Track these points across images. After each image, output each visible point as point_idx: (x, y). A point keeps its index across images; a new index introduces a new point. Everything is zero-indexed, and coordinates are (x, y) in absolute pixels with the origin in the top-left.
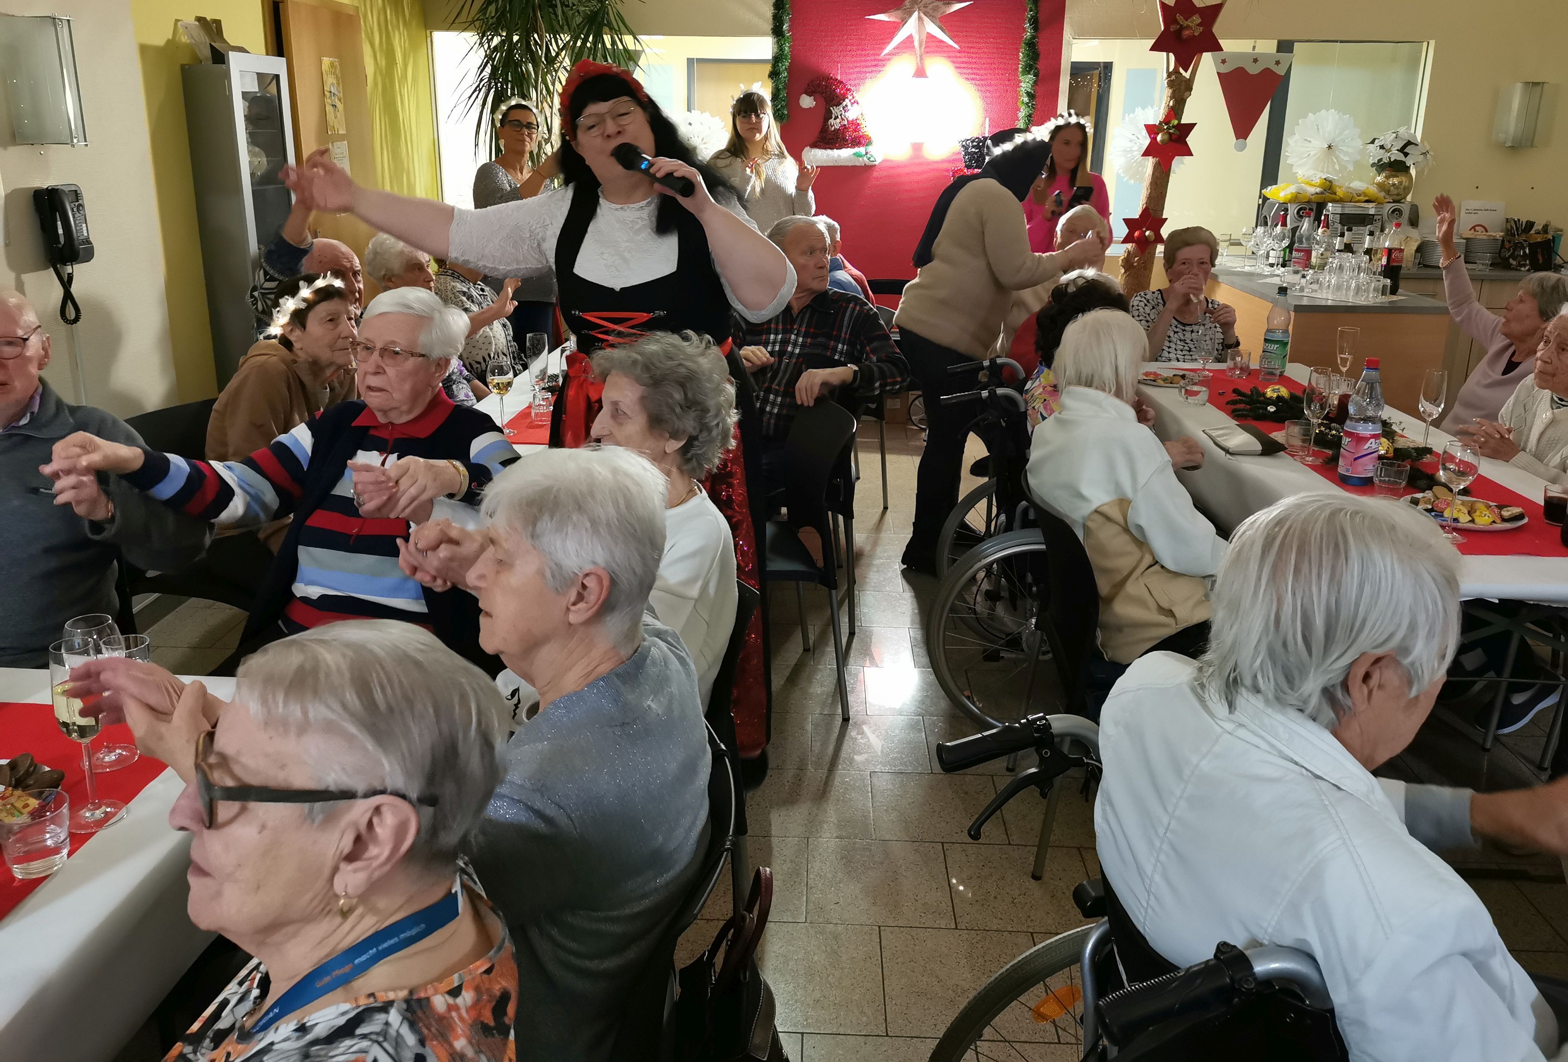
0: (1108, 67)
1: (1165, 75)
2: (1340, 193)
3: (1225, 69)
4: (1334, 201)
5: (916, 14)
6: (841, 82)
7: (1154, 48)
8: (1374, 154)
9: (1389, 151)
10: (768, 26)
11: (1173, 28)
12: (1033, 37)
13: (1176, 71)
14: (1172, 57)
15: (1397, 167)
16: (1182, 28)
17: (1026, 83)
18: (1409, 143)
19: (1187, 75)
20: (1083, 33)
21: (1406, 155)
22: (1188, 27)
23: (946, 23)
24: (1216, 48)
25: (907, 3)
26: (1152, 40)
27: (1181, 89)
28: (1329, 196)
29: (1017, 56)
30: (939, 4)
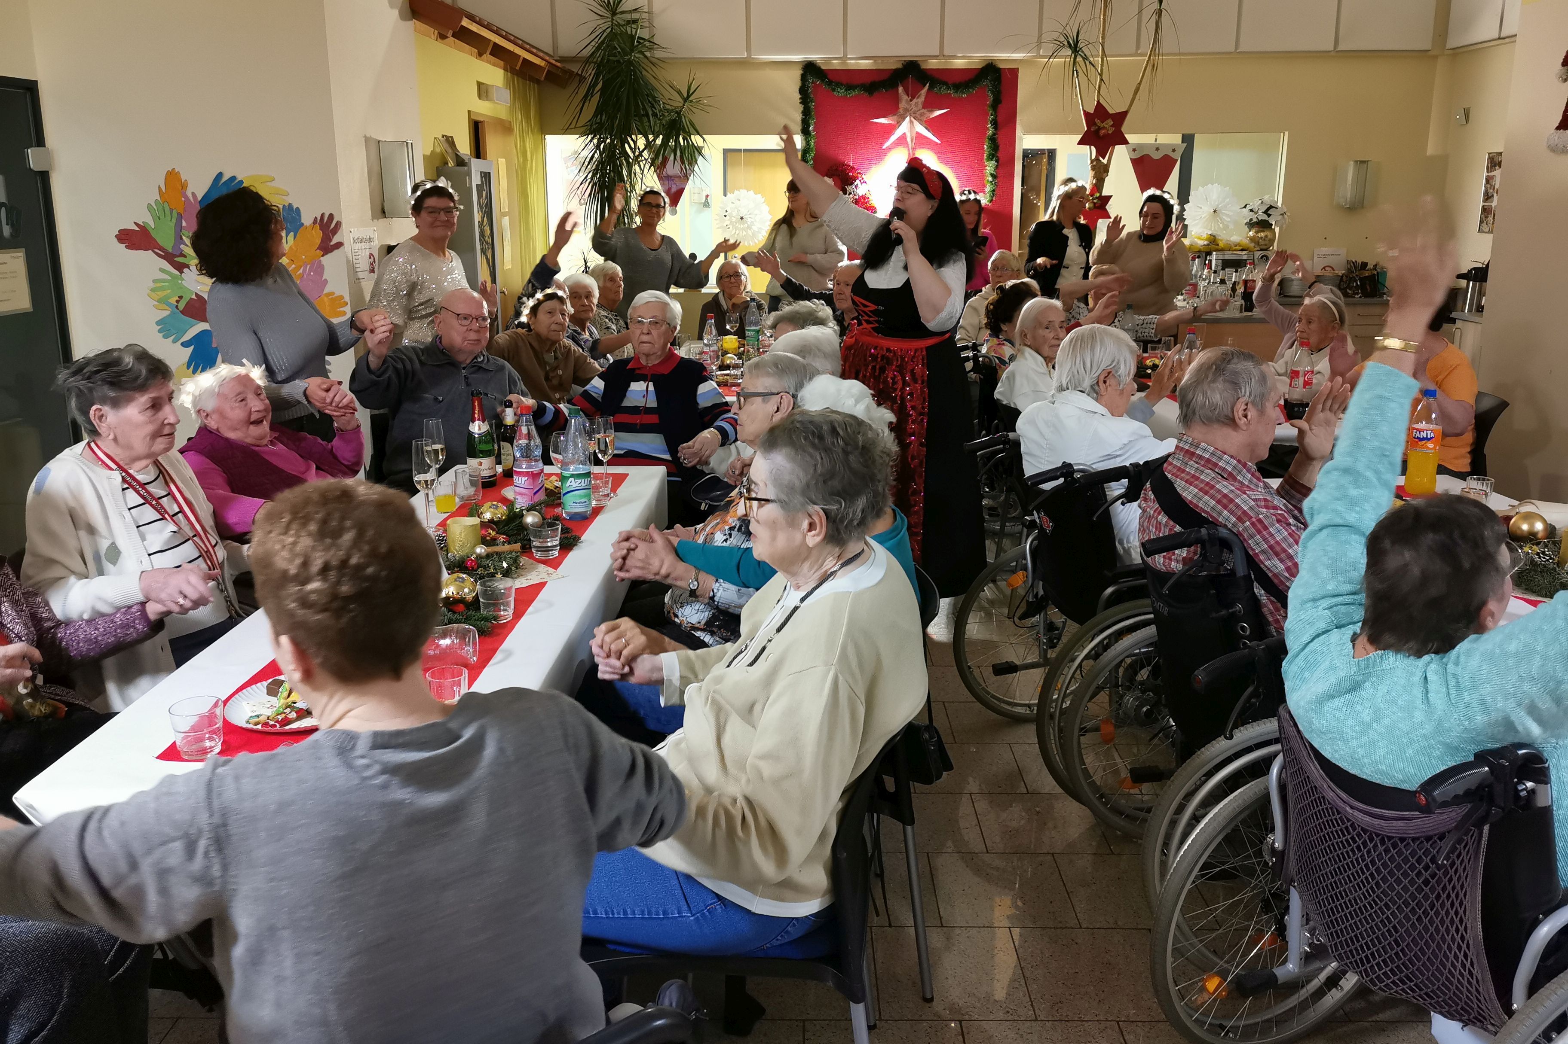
0: (1051, 154)
1: (1089, 162)
2: (1221, 244)
3: (1136, 156)
4: (1217, 250)
5: (908, 119)
6: (853, 168)
7: (1081, 142)
8: (1247, 216)
9: (1257, 213)
11: (1093, 128)
12: (994, 134)
13: (1097, 159)
14: (1094, 149)
15: (1263, 225)
16: (1099, 129)
17: (990, 167)
18: (1270, 207)
19: (1105, 161)
20: (1029, 131)
21: (1269, 215)
22: (1104, 128)
23: (930, 124)
24: (1125, 142)
25: (901, 110)
26: (1079, 137)
27: (1101, 171)
28: (1213, 246)
29: (983, 148)
30: (925, 111)
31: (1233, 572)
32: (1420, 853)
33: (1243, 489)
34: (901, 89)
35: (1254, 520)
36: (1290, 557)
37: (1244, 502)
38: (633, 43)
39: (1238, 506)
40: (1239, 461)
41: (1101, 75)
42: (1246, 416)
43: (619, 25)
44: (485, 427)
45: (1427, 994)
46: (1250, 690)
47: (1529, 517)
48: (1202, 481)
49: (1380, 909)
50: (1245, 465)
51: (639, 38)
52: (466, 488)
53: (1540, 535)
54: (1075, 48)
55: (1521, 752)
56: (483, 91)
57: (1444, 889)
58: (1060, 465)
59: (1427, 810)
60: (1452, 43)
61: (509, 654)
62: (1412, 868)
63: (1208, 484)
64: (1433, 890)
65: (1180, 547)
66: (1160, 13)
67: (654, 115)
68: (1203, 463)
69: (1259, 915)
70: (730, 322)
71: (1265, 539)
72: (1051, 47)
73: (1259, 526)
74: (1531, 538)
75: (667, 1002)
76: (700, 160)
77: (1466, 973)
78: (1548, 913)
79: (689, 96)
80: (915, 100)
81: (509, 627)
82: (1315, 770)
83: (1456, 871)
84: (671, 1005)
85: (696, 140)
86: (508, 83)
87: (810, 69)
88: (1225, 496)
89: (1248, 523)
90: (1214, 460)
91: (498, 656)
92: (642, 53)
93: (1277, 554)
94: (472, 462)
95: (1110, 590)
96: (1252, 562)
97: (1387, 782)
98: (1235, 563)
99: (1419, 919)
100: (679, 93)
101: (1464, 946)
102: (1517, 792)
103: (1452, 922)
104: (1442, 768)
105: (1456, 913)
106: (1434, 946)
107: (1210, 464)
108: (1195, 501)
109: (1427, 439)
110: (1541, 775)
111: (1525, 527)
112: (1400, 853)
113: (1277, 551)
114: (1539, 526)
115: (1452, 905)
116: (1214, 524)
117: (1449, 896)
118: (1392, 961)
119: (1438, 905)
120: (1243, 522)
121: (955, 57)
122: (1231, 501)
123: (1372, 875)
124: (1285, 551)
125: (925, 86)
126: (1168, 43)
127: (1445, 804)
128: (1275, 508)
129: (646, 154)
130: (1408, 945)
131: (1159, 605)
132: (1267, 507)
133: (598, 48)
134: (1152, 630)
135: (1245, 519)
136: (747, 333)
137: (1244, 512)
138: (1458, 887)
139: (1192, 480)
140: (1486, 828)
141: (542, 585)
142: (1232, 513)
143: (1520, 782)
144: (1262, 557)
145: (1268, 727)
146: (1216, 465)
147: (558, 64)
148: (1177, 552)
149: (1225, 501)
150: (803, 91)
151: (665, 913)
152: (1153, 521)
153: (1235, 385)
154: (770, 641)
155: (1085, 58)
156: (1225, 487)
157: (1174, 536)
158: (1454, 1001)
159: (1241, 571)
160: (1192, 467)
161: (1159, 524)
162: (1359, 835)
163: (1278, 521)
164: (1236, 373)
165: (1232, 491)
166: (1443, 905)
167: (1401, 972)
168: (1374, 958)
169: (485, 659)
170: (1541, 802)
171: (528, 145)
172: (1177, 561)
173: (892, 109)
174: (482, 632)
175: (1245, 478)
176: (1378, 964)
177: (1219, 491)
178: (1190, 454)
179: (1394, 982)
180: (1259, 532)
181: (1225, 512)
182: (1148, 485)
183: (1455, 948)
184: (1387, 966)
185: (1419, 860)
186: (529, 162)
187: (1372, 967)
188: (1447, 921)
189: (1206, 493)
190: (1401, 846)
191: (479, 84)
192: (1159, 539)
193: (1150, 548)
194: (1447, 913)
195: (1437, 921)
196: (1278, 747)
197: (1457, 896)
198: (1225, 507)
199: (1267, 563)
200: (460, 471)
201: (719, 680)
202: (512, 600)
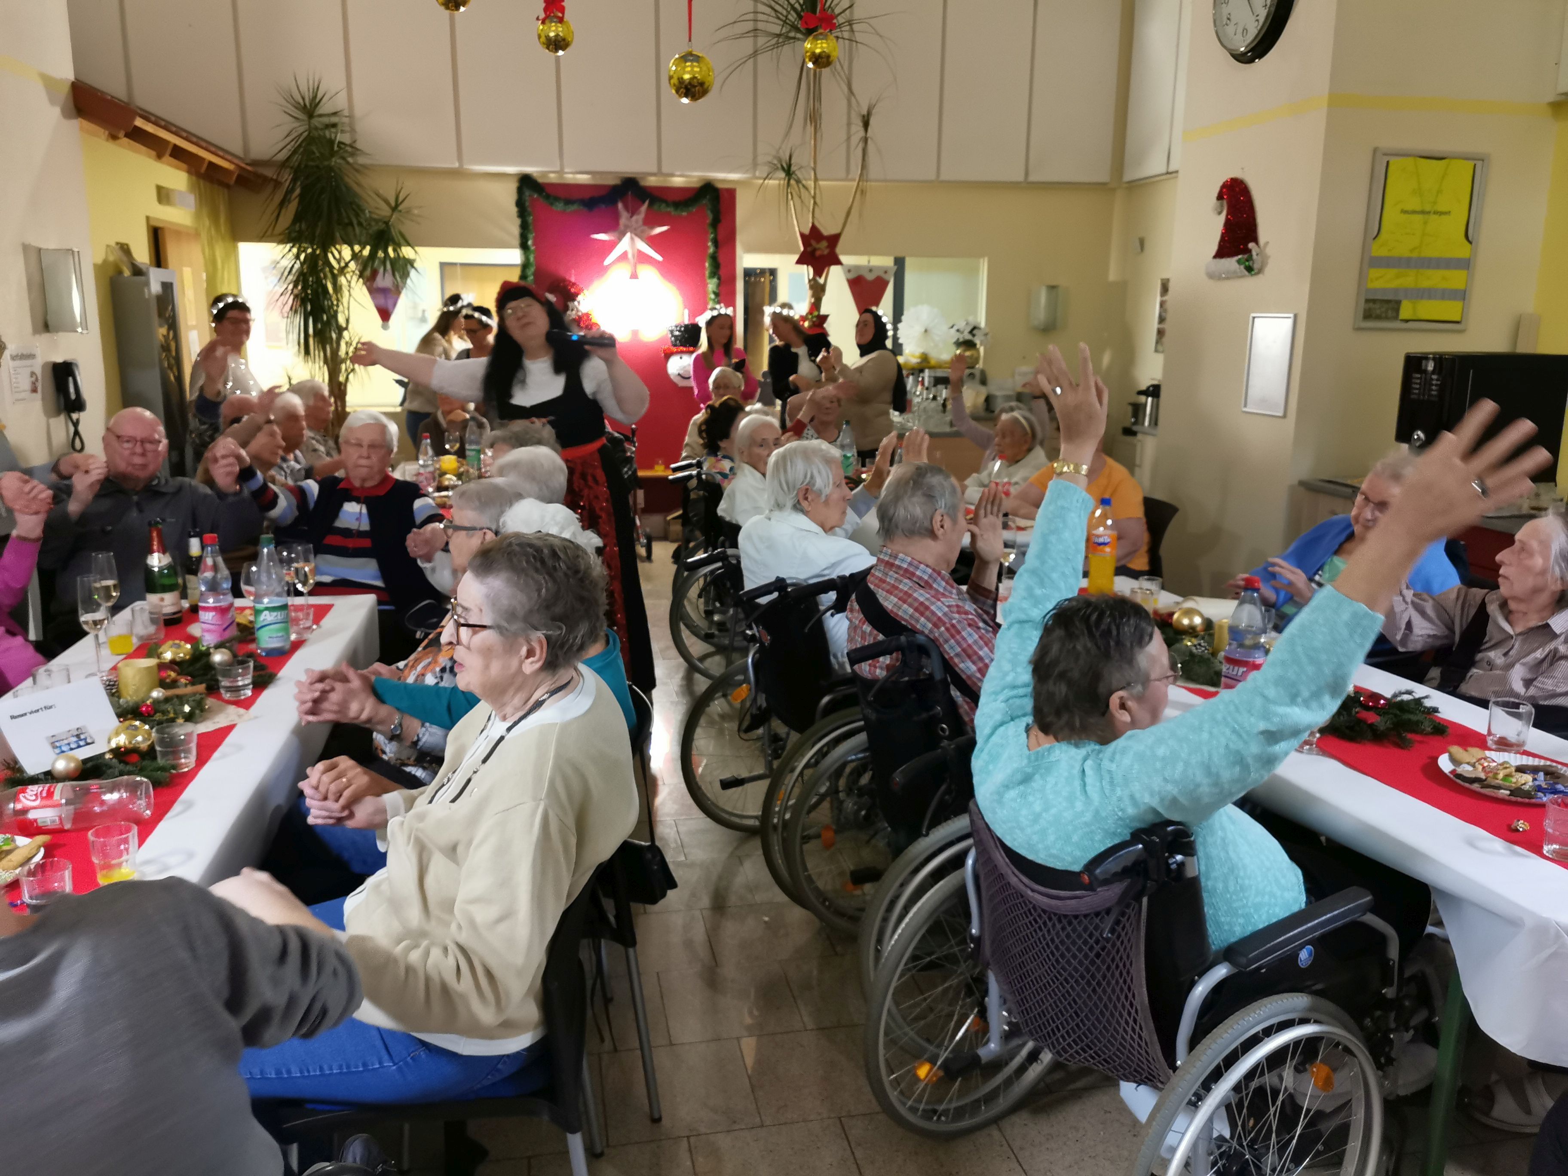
0: (773, 272)
1: (807, 281)
2: (933, 362)
3: (852, 276)
4: (930, 368)
5: (628, 235)
6: (574, 284)
7: (799, 262)
8: (954, 336)
9: (962, 333)
10: (517, 241)
11: (809, 249)
12: (715, 253)
13: (814, 279)
14: (811, 270)
15: (969, 344)
16: (815, 250)
17: (712, 285)
18: (974, 328)
19: (821, 281)
20: (751, 249)
21: (974, 335)
22: (819, 249)
23: (653, 242)
24: (839, 262)
25: (621, 227)
26: (796, 257)
27: (818, 291)
28: (924, 364)
29: (704, 267)
30: (646, 228)
31: (931, 676)
32: (1091, 928)
33: (938, 595)
34: (620, 206)
35: (948, 625)
36: (981, 659)
37: (939, 609)
38: (332, 148)
39: (933, 613)
40: (934, 570)
41: (814, 197)
42: (942, 527)
43: (316, 128)
44: (167, 560)
45: (1105, 1060)
46: (943, 787)
47: (1189, 612)
48: (901, 591)
49: (1061, 984)
50: (939, 574)
51: (340, 143)
52: (146, 627)
53: (1198, 629)
54: (788, 172)
55: (1170, 828)
56: (163, 195)
57: (1113, 960)
58: (773, 579)
59: (1090, 887)
60: (1128, 176)
61: (190, 805)
62: (1085, 942)
63: (906, 593)
64: (1104, 962)
65: (883, 654)
66: (865, 140)
67: (360, 224)
68: (901, 572)
69: (964, 999)
70: (449, 442)
71: (958, 643)
72: (765, 170)
73: (953, 631)
74: (1191, 631)
75: (350, 1159)
76: (413, 273)
77: (1136, 1037)
78: (1202, 974)
79: (397, 205)
80: (635, 218)
81: (190, 776)
82: (1001, 859)
83: (1122, 943)
84: (355, 1161)
85: (407, 252)
86: (192, 188)
87: (526, 182)
88: (922, 604)
89: (943, 629)
90: (911, 569)
91: (177, 808)
92: (344, 158)
93: (969, 657)
94: (153, 598)
95: (826, 699)
96: (947, 666)
97: (1059, 865)
98: (931, 667)
99: (1094, 990)
100: (386, 202)
101: (1133, 1012)
102: (1168, 865)
103: (1122, 990)
104: (1103, 849)
105: (1125, 982)
106: (1108, 1014)
107: (909, 574)
108: (895, 610)
109: (1105, 544)
110: (1189, 850)
111: (1186, 622)
112: (1074, 930)
113: (969, 654)
114: (1197, 620)
115: (1121, 974)
116: (913, 632)
117: (1117, 967)
118: (1075, 1033)
119: (1109, 975)
120: (938, 628)
121: (673, 175)
122: (927, 608)
123: (1052, 953)
124: (976, 653)
125: (644, 202)
126: (874, 170)
127: (1106, 882)
128: (967, 613)
129: (352, 265)
130: (1086, 1016)
131: (868, 711)
132: (959, 613)
133: (294, 152)
134: (862, 737)
135: (940, 624)
136: (468, 453)
137: (939, 618)
138: (1125, 957)
139: (892, 590)
140: (1145, 900)
141: (229, 729)
142: (928, 619)
143: (1172, 855)
144: (956, 660)
145: (961, 823)
146: (913, 574)
147: (249, 168)
148: (881, 659)
149: (922, 609)
150: (520, 204)
151: (365, 1065)
152: (859, 631)
153: (930, 497)
154: (475, 772)
155: (798, 181)
156: (921, 595)
157: (877, 644)
158: (1128, 1064)
159: (938, 676)
160: (892, 577)
161: (864, 633)
162: (1040, 916)
163: (970, 625)
164: (931, 488)
165: (927, 599)
166: (1113, 976)
167: (1082, 1041)
168: (1059, 1030)
169: (161, 811)
170: (1190, 873)
171: (219, 252)
172: (881, 668)
173: (612, 225)
174: (156, 784)
175: (940, 585)
176: (1063, 1036)
177: (916, 599)
178: (889, 565)
179: (1077, 1052)
180: (953, 636)
181: (922, 619)
182: (854, 597)
183: (1125, 1014)
184: (1070, 1037)
185: (1091, 936)
186: (220, 272)
187: (1057, 1040)
188: (1118, 990)
189: (905, 602)
190: (1075, 922)
191: (159, 189)
192: (863, 648)
193: (856, 656)
194: (1117, 982)
195: (1109, 990)
196: (970, 841)
197: (1124, 966)
198: (922, 614)
199: (962, 666)
200: (137, 608)
201: (421, 817)
202: (193, 746)
